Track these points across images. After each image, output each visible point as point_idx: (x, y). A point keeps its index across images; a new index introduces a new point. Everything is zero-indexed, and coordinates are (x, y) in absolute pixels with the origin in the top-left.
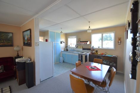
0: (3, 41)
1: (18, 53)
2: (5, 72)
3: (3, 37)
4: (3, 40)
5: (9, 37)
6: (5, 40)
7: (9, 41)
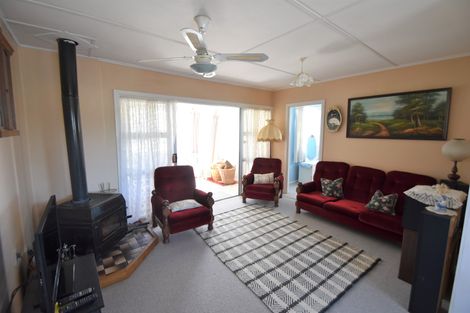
0: (413, 122)
1: (455, 169)
2: (394, 214)
3: (417, 108)
4: (415, 118)
5: (434, 106)
6: (421, 118)
7: (434, 122)
